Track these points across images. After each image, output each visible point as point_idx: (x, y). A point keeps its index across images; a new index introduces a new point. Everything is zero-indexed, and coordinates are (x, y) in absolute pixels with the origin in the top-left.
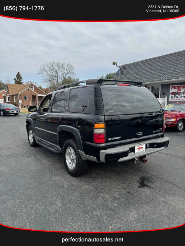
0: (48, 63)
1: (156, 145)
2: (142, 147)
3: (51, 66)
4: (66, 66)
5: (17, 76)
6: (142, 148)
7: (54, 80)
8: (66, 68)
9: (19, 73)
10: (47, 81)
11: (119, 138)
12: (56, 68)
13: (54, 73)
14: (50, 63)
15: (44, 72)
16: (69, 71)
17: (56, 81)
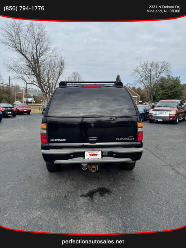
0: (141, 64)
1: (115, 155)
2: (96, 153)
3: (144, 67)
4: (160, 65)
5: (116, 79)
6: (96, 155)
7: (146, 80)
8: (160, 66)
9: (118, 76)
10: (140, 82)
11: (64, 140)
12: (150, 68)
13: (147, 73)
14: (143, 64)
15: (137, 73)
16: (163, 69)
17: (148, 81)
